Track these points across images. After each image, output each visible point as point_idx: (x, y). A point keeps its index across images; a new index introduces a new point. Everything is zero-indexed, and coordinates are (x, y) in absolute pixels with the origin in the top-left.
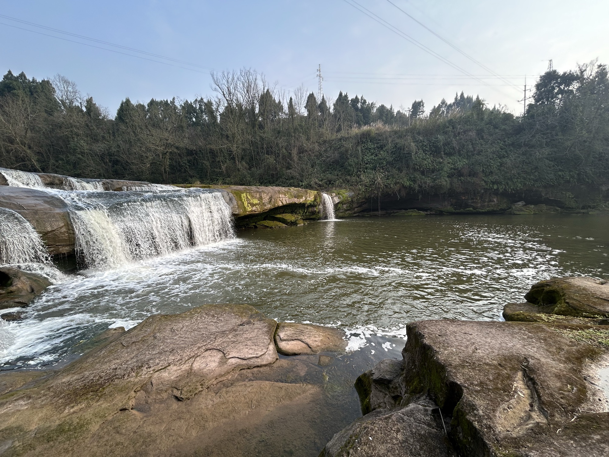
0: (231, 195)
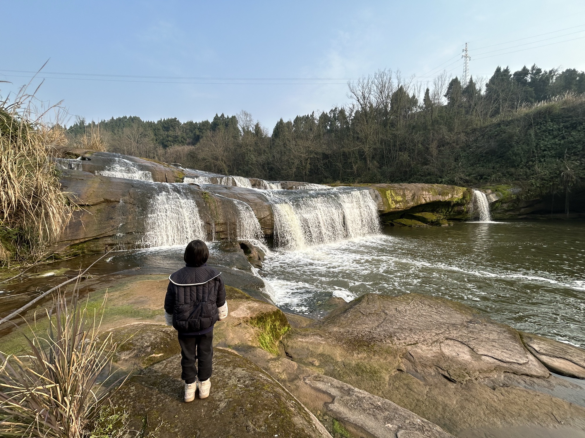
0: (377, 192)
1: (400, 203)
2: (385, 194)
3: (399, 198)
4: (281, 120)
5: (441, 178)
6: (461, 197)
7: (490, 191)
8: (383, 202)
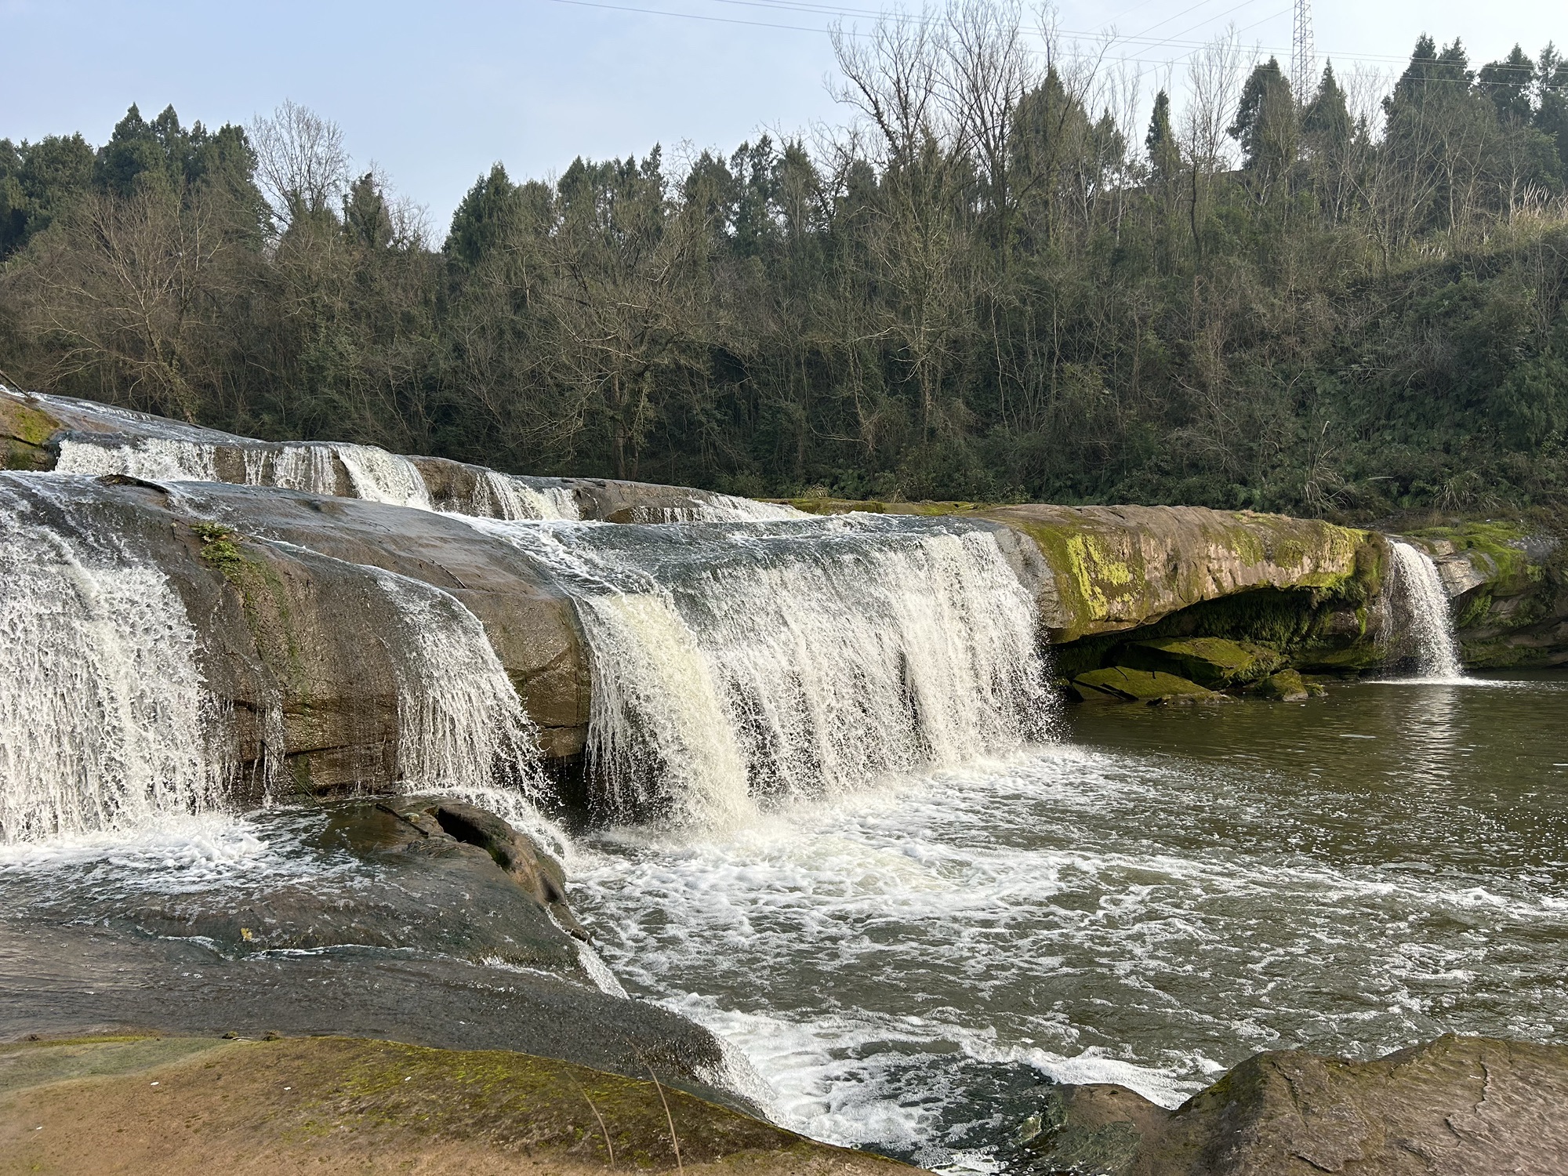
0: (1028, 544)
1: (1127, 597)
2: (1065, 555)
3: (1119, 574)
4: (499, 174)
5: (1244, 482)
6: (1347, 572)
7: (1445, 547)
8: (1059, 592)
